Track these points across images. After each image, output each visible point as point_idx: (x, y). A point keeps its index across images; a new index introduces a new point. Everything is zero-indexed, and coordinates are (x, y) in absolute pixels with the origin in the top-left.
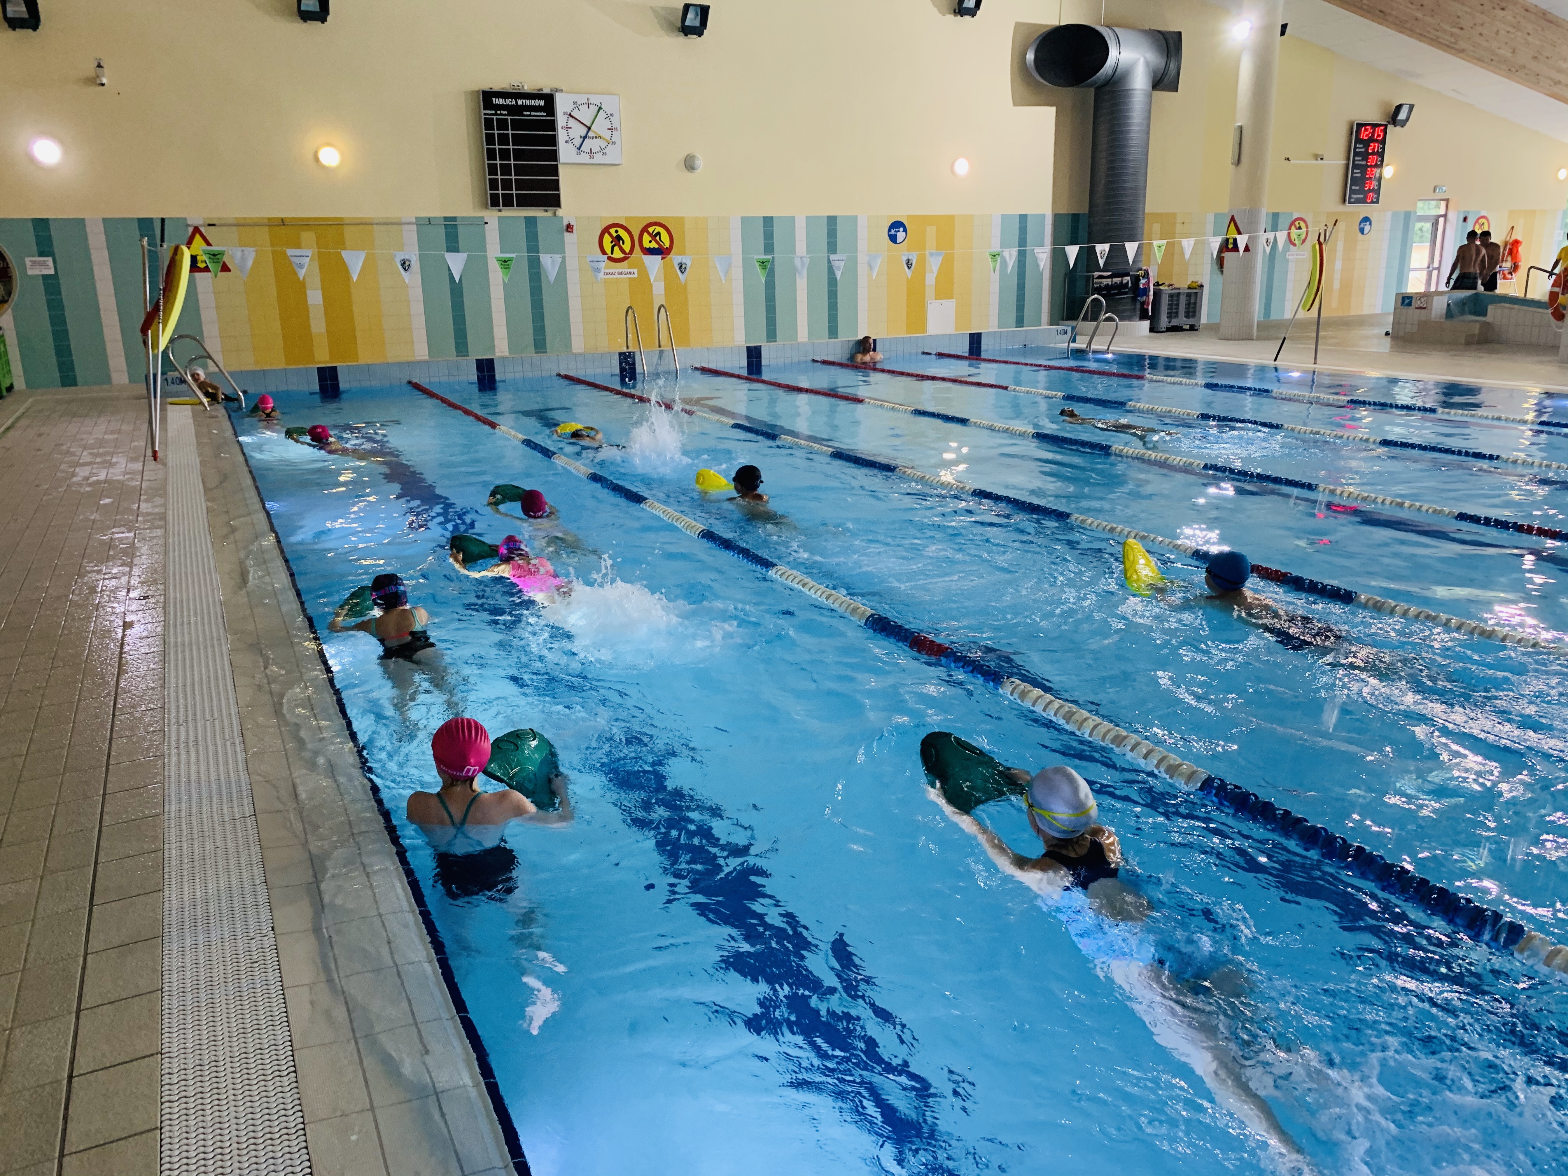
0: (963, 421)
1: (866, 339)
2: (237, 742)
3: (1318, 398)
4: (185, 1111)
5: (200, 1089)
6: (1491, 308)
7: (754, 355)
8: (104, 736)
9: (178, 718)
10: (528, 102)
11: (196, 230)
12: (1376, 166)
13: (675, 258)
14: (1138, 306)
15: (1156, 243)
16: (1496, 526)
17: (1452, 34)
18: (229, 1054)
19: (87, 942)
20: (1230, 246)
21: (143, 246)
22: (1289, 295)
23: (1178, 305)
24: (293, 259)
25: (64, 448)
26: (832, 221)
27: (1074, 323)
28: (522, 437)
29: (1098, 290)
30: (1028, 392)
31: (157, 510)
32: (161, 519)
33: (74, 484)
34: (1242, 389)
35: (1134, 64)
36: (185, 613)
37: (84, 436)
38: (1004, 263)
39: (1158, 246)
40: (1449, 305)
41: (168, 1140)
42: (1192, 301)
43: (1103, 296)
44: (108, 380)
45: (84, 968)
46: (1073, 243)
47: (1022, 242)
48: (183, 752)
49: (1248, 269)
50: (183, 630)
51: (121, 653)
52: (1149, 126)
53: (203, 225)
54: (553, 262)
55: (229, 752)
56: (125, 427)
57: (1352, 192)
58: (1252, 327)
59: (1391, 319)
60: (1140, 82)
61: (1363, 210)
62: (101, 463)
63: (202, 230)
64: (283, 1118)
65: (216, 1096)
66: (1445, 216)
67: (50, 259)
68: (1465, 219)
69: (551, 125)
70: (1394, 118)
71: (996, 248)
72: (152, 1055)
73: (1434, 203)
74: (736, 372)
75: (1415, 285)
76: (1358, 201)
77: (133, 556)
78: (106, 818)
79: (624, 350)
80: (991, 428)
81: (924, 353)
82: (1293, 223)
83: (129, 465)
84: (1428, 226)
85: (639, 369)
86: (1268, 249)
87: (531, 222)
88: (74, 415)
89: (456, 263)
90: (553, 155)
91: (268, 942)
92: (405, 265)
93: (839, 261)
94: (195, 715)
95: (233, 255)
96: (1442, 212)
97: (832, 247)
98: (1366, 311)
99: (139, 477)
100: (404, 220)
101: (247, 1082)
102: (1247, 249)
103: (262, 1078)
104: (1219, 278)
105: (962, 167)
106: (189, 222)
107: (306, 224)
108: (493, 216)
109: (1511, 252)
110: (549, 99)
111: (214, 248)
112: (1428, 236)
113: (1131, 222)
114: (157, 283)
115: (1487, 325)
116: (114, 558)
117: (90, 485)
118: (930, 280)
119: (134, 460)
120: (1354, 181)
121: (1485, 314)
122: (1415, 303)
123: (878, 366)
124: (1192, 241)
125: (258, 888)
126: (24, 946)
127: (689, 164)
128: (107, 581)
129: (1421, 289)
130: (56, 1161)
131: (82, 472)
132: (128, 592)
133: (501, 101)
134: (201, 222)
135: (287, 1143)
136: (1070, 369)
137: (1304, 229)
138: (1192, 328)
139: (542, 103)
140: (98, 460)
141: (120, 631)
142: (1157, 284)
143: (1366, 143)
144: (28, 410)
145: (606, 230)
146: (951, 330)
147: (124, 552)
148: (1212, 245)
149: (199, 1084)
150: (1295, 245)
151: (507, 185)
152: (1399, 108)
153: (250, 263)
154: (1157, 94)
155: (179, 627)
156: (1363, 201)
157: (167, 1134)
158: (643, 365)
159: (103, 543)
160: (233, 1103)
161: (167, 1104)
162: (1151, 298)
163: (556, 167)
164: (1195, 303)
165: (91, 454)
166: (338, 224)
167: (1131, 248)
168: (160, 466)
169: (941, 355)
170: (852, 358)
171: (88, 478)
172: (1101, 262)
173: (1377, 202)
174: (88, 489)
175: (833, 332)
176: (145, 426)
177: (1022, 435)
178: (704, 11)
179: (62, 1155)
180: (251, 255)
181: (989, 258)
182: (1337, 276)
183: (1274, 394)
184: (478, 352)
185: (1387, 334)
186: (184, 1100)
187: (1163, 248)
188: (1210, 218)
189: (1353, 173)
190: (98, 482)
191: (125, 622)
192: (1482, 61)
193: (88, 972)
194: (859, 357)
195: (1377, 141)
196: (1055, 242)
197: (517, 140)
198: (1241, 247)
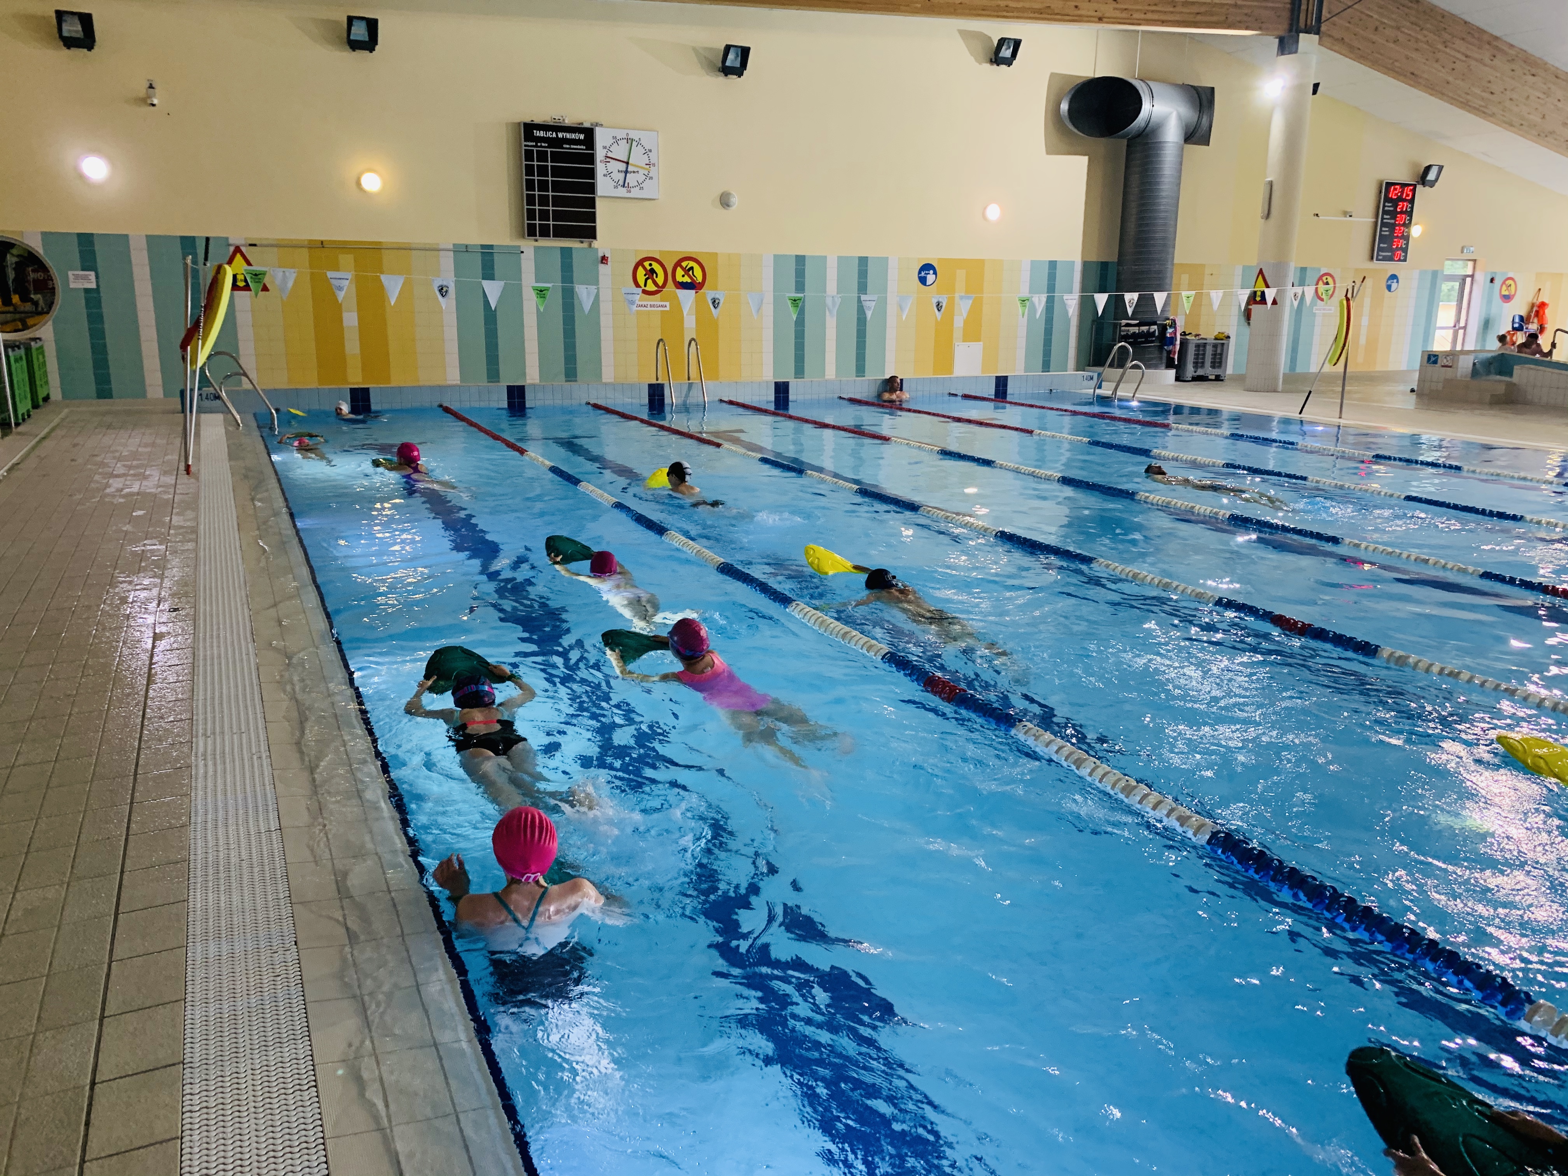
0: (988, 463)
1: (893, 379)
2: (264, 756)
3: (1344, 452)
4: (205, 1122)
5: (221, 1101)
6: (1517, 370)
7: (782, 390)
8: (132, 746)
9: (206, 730)
10: (568, 136)
11: (238, 250)
12: (1404, 225)
13: (708, 293)
14: (1165, 354)
15: (1184, 294)
16: (1520, 585)
17: (1483, 99)
18: (250, 1066)
19: (111, 951)
20: (1258, 299)
21: (186, 264)
22: (1315, 349)
23: (1204, 355)
24: (333, 281)
25: (99, 459)
26: (863, 261)
27: (1100, 369)
28: (549, 463)
29: (1125, 338)
30: (1053, 436)
31: (189, 524)
32: (192, 532)
33: (108, 495)
34: (1267, 441)
35: (1166, 118)
36: (215, 628)
37: (119, 448)
38: (1033, 309)
39: (1186, 297)
40: (1474, 364)
41: (189, 1150)
42: (1219, 351)
43: (1129, 343)
44: (143, 394)
45: (108, 975)
46: (1102, 290)
47: (1051, 288)
48: (210, 763)
49: (1275, 322)
50: (212, 643)
51: (151, 664)
52: (1180, 177)
53: (244, 245)
54: (589, 294)
55: (256, 764)
56: (158, 441)
57: (1380, 249)
58: (1276, 379)
59: (1416, 376)
60: (1172, 134)
61: (1391, 267)
62: (134, 475)
63: (243, 249)
64: (304, 1133)
65: (237, 1108)
66: (1472, 276)
67: (93, 273)
68: (1492, 280)
69: (590, 159)
70: (1423, 178)
71: (1025, 294)
72: (174, 1065)
73: (1460, 262)
74: (764, 407)
75: (1441, 343)
76: (1385, 259)
77: (164, 568)
78: (133, 826)
79: (654, 381)
80: (1017, 471)
81: (950, 394)
82: (1320, 278)
83: (162, 478)
84: (1457, 285)
85: (667, 401)
86: (1296, 303)
87: (566, 253)
88: (109, 427)
89: (493, 290)
90: (592, 188)
91: (291, 955)
92: (443, 291)
93: (870, 302)
94: (222, 727)
95: (276, 276)
96: (1470, 273)
97: (863, 288)
98: (1391, 367)
99: (172, 490)
100: (441, 247)
101: (268, 1095)
102: (1275, 302)
103: (283, 1091)
104: (1246, 330)
105: (994, 212)
106: (231, 241)
107: (344, 247)
108: (529, 246)
109: (1537, 314)
110: (589, 133)
111: (255, 268)
112: (1455, 294)
113: (1159, 272)
114: (199, 299)
115: (1511, 386)
116: (145, 569)
117: (123, 496)
118: (959, 322)
119: (165, 473)
120: (1382, 239)
121: (1510, 374)
122: (1442, 361)
123: (904, 406)
124: (1220, 293)
125: (282, 902)
126: (49, 951)
127: (725, 201)
128: (138, 593)
129: (1447, 347)
130: (77, 1168)
131: (116, 484)
132: (158, 605)
133: (541, 134)
134: (243, 242)
135: (306, 1157)
136: (1094, 415)
137: (1331, 285)
138: (1218, 378)
139: (582, 137)
140: (132, 472)
141: (150, 641)
142: (1184, 334)
143: (1395, 202)
144: (63, 420)
145: (640, 263)
146: (977, 372)
147: (156, 564)
148: (1240, 297)
149: (220, 1095)
150: (1322, 300)
151: (544, 215)
152: (1428, 169)
153: (290, 284)
154: (1189, 147)
155: (208, 640)
156: (1390, 259)
157: (188, 1144)
158: (672, 397)
159: (134, 554)
160: (254, 1115)
161: (188, 1114)
162: (1178, 347)
163: (593, 201)
164: (1221, 354)
165: (124, 466)
166: (376, 248)
167: (1160, 298)
168: (192, 480)
169: (966, 397)
170: (879, 396)
171: (122, 490)
172: (1130, 311)
173: (1405, 260)
174: (121, 500)
175: (860, 370)
176: (178, 441)
177: (1048, 479)
178: (745, 52)
179: (83, 1161)
180: (292, 276)
181: (1019, 303)
182: (1364, 331)
183: (1299, 447)
184: (508, 379)
185: (1412, 391)
186: (205, 1110)
187: (1192, 299)
188: (1239, 271)
189: (1381, 231)
190: (131, 494)
191: (155, 633)
192: (1512, 125)
193: (112, 977)
194: (886, 396)
195: (1405, 200)
196: (1083, 289)
197: (556, 172)
198: (1269, 300)
